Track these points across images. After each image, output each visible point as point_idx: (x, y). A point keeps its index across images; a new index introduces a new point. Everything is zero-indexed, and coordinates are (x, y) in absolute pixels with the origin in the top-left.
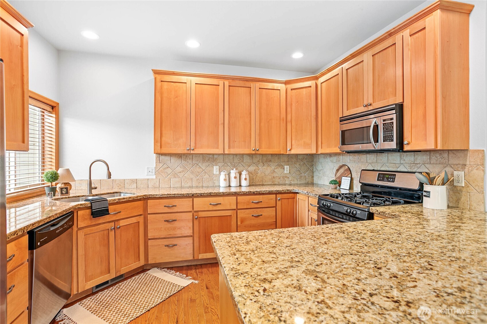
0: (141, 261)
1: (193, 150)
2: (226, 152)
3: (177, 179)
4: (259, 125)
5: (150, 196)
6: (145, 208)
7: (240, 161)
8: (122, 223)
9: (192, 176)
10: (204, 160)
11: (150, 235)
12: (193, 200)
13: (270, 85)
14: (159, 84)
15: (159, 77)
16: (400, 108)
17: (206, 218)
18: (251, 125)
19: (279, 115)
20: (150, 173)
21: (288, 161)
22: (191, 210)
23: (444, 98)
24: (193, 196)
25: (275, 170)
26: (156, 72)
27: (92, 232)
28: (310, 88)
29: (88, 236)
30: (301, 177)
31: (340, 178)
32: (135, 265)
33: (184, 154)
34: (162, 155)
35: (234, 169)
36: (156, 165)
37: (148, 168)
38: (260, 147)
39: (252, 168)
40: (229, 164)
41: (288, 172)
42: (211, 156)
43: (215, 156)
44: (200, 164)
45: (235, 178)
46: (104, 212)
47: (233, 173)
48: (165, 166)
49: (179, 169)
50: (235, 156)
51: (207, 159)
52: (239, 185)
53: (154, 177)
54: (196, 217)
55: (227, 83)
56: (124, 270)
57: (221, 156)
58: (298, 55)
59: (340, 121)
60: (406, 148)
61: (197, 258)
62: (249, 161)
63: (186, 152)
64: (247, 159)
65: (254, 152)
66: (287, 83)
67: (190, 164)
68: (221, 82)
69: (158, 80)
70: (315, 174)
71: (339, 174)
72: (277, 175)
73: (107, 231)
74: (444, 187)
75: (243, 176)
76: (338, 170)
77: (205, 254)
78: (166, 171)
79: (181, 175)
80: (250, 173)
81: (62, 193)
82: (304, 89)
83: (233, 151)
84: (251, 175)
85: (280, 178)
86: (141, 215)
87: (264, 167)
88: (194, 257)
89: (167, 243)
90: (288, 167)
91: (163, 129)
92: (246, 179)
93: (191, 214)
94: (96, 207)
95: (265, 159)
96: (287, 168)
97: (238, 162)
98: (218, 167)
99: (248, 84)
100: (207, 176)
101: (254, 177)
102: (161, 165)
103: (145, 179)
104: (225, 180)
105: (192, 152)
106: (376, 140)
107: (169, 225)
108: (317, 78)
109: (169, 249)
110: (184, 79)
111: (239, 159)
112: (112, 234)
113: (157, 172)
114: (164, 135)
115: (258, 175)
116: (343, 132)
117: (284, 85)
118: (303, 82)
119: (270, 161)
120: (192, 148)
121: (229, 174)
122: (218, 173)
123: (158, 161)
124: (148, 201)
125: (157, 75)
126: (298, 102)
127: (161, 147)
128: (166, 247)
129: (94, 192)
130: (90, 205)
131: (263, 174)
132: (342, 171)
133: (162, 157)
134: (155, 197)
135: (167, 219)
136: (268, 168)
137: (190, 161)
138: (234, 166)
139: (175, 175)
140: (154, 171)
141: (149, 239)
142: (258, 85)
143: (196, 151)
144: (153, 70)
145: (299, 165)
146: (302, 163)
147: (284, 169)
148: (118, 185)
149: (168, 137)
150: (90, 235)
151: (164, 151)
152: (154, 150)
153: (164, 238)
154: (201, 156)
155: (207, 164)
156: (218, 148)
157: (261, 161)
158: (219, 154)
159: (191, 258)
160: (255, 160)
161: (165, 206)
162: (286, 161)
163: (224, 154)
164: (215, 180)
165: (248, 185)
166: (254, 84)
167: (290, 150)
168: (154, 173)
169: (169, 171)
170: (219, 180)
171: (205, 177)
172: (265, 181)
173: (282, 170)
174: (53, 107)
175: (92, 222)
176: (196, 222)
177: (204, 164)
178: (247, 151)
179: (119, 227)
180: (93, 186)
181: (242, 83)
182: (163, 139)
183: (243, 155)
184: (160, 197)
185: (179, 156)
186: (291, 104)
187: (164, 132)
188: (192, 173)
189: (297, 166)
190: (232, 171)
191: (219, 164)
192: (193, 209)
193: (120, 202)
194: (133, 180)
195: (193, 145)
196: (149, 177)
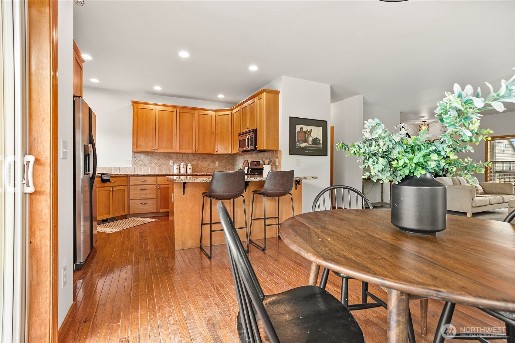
0: (126, 211)
2: (178, 152)
3: (146, 168)
4: (198, 136)
5: (132, 175)
6: (128, 181)
7: (187, 158)
8: (116, 188)
9: (156, 166)
10: (163, 157)
11: (131, 197)
12: (157, 178)
13: (206, 112)
14: (136, 110)
15: (135, 105)
16: (255, 131)
17: (165, 189)
18: (193, 136)
19: (210, 130)
20: (129, 164)
21: (218, 159)
22: (156, 183)
23: (267, 128)
24: (157, 175)
25: (210, 164)
26: (134, 102)
27: (102, 190)
28: (228, 115)
29: (99, 192)
30: (226, 169)
31: (244, 168)
32: (122, 214)
33: (151, 152)
34: (136, 153)
35: (183, 162)
36: (133, 159)
37: (127, 161)
38: (199, 149)
39: (194, 163)
40: (180, 159)
41: (218, 165)
42: (168, 154)
43: (171, 154)
44: (161, 159)
45: (183, 167)
46: (108, 180)
47: (182, 165)
48: (138, 160)
49: (147, 162)
50: (183, 155)
51: (166, 156)
52: (186, 172)
53: (131, 166)
54: (159, 187)
55: (178, 110)
56: (117, 215)
57: (175, 154)
58: (221, 96)
59: (239, 136)
60: (257, 149)
61: (159, 211)
62: (193, 158)
63: (152, 151)
64: (191, 157)
65: (194, 152)
66: (216, 111)
67: (154, 159)
68: (175, 110)
69: (135, 107)
70: (235, 167)
71: (244, 166)
72: (211, 167)
73: (109, 191)
74: (270, 166)
75: (188, 167)
76: (244, 163)
77: (164, 209)
78: (139, 163)
79: (149, 165)
80: (192, 165)
82: (225, 116)
83: (182, 151)
84: (194, 167)
85: (212, 169)
86: (126, 185)
87: (202, 162)
88: (157, 211)
89: (141, 203)
90: (218, 162)
91: (138, 136)
92: (190, 169)
93: (156, 186)
94: (104, 177)
95: (203, 157)
96: (217, 164)
97: (186, 158)
98: (173, 161)
99: (191, 111)
100: (165, 166)
101: (196, 168)
102: (136, 159)
103: (125, 168)
104: (177, 169)
105: (156, 151)
106: (248, 146)
107: (142, 192)
108: (232, 110)
109: (142, 206)
110: (151, 107)
111: (186, 157)
112: (111, 193)
113: (134, 163)
115: (199, 167)
116: (239, 141)
117: (214, 112)
118: (225, 111)
119: (206, 158)
120: (156, 148)
121: (180, 166)
122: (173, 165)
123: (134, 156)
124: (130, 178)
125: (134, 104)
126: (222, 123)
127: (137, 148)
128: (141, 204)
130: (101, 176)
131: (202, 167)
132: (245, 163)
134: (134, 176)
135: (141, 188)
136: (205, 162)
137: (155, 157)
138: (183, 161)
139: (145, 166)
140: (131, 163)
141: (131, 200)
142: (198, 112)
143: (159, 151)
144: (132, 101)
145: (225, 161)
146: (227, 160)
147: (215, 163)
148: (107, 171)
149: (142, 142)
150: (101, 192)
151: (139, 149)
152: (133, 149)
153: (139, 199)
154: (162, 154)
155: (166, 159)
156: (172, 149)
157: (200, 158)
158: (173, 153)
159: (155, 211)
160: (197, 158)
161: (140, 181)
162: (217, 158)
163: (176, 153)
164: (171, 169)
165: (191, 172)
166: (195, 111)
167: (217, 151)
168: (131, 164)
169: (141, 163)
170: (173, 169)
171: (164, 167)
172: (203, 171)
173: (214, 164)
175: (101, 185)
176: (159, 191)
177: (164, 159)
178: (190, 151)
179: (115, 190)
181: (188, 111)
182: (139, 143)
183: (189, 154)
184: (137, 176)
185: (148, 153)
186: (218, 124)
187: (139, 139)
188: (155, 164)
189: (224, 162)
190: (181, 164)
191: (174, 159)
192: (157, 183)
193: (115, 176)
194: (117, 167)
195: (157, 146)
196: (128, 166)
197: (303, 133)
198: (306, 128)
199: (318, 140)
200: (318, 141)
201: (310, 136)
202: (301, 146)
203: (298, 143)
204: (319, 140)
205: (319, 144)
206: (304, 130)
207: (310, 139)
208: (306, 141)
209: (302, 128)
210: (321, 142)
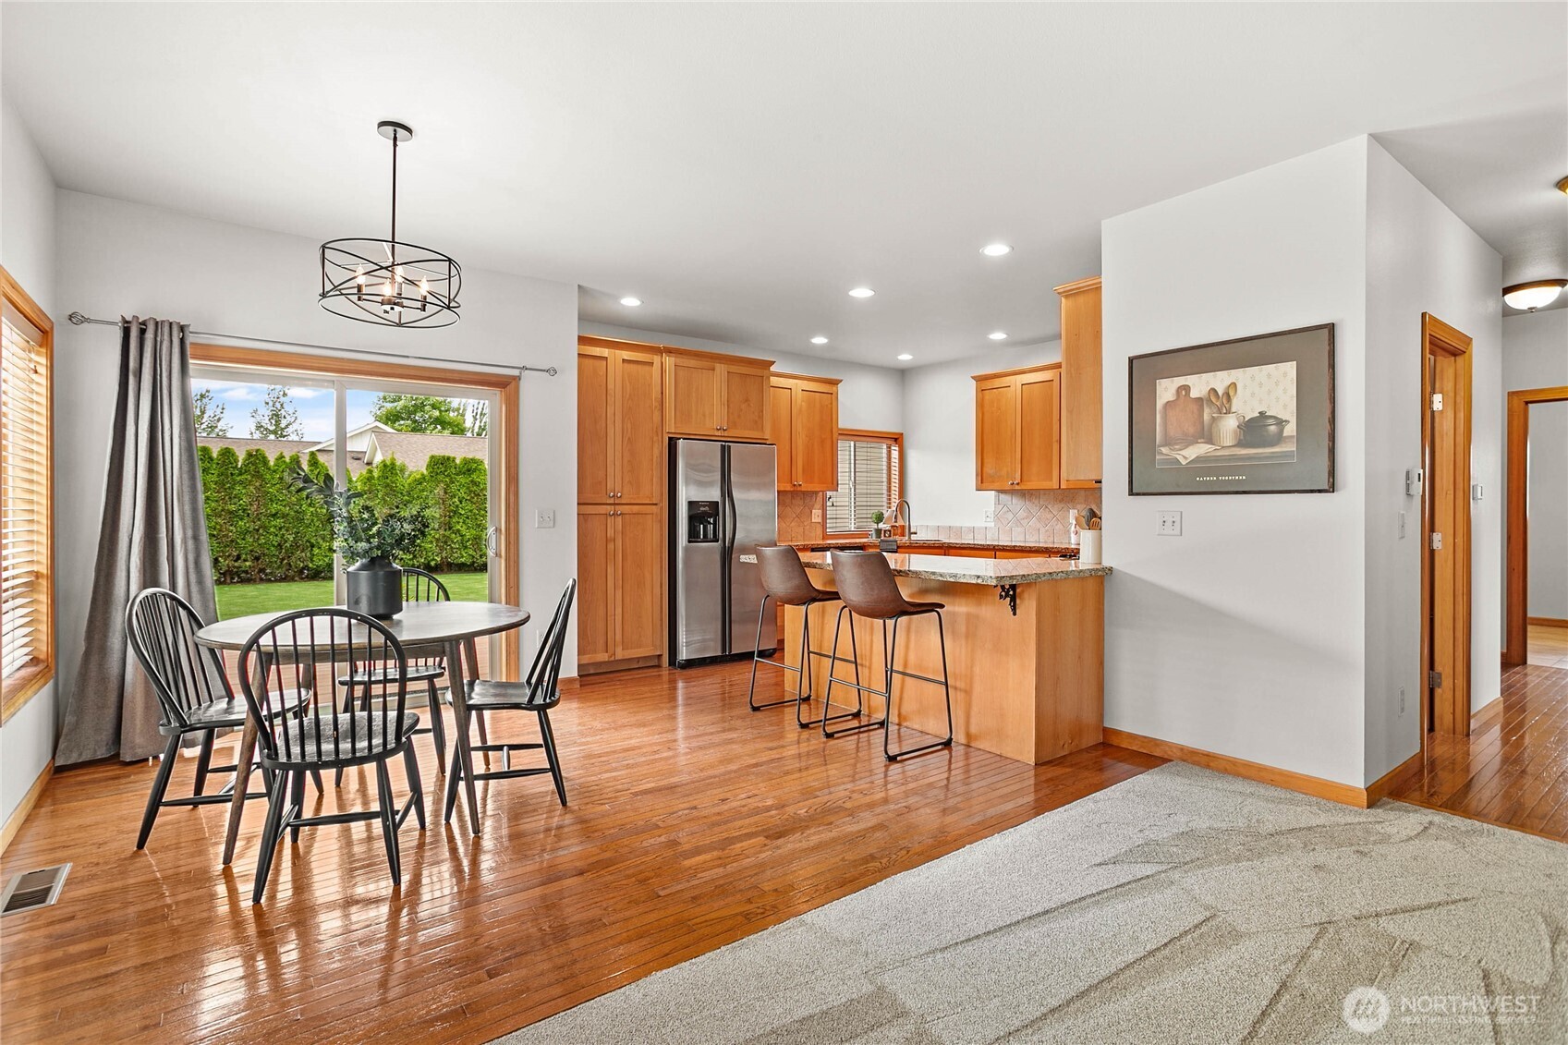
1: (1018, 484)
3: (1020, 529)
9: (1039, 525)
14: (980, 393)
15: (981, 384)
20: (988, 519)
26: (979, 379)
36: (995, 507)
37: (986, 512)
44: (1049, 507)
48: (1006, 509)
49: (1022, 514)
51: (1060, 497)
53: (993, 524)
67: (1036, 506)
68: (1054, 375)
69: (980, 389)
78: (1005, 516)
79: (1025, 522)
81: (885, 536)
91: (985, 455)
98: (1076, 511)
100: (1060, 526)
102: (1001, 507)
105: (1017, 487)
110: (1009, 380)
113: (997, 518)
114: (985, 464)
120: (1018, 481)
125: (979, 382)
129: (914, 537)
133: (1002, 496)
137: (1036, 502)
139: (1019, 523)
140: (992, 516)
144: (972, 377)
149: (991, 468)
155: (1061, 506)
156: (1051, 480)
168: (992, 519)
169: (1010, 516)
171: (1057, 527)
174: (896, 440)
177: (1056, 506)
180: (912, 530)
182: (985, 469)
187: (985, 461)
188: (1039, 520)
191: (1079, 506)
195: (1018, 476)
196: (988, 525)
197: (1195, 407)
198: (1199, 385)
199: (1271, 421)
200: (1273, 428)
201: (1228, 412)
202: (1178, 457)
203: (1164, 450)
204: (1281, 423)
205: (1279, 438)
206: (1194, 394)
207: (1229, 424)
208: (1207, 435)
209: (1186, 388)
210: (1290, 430)
